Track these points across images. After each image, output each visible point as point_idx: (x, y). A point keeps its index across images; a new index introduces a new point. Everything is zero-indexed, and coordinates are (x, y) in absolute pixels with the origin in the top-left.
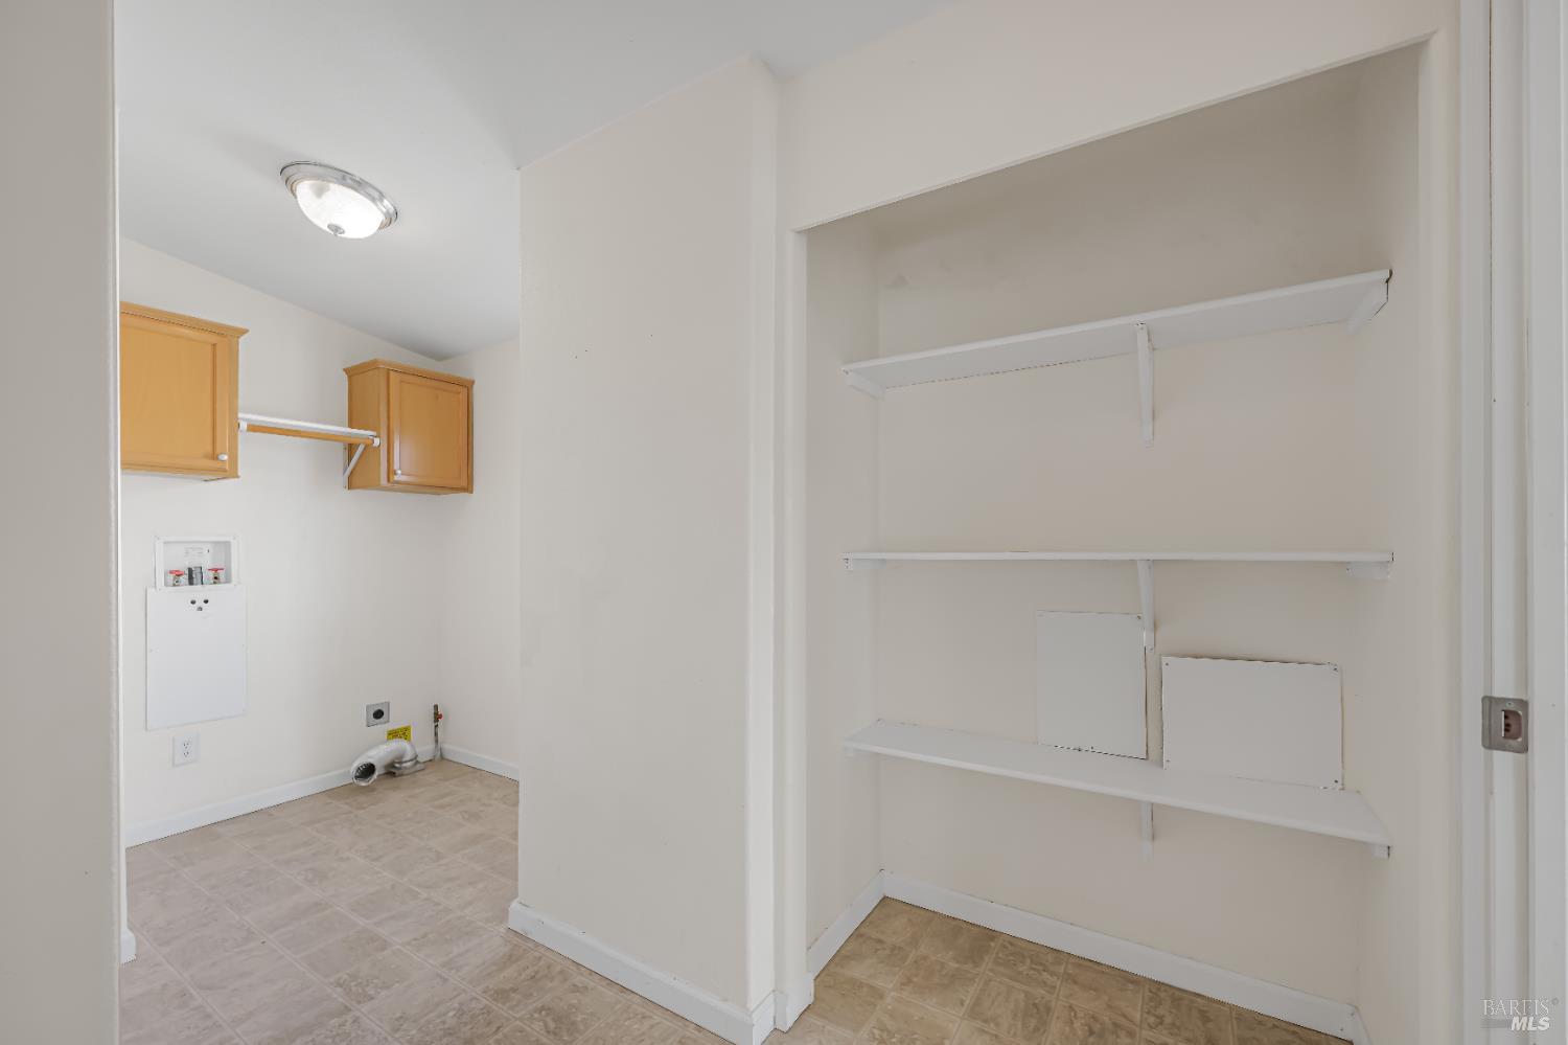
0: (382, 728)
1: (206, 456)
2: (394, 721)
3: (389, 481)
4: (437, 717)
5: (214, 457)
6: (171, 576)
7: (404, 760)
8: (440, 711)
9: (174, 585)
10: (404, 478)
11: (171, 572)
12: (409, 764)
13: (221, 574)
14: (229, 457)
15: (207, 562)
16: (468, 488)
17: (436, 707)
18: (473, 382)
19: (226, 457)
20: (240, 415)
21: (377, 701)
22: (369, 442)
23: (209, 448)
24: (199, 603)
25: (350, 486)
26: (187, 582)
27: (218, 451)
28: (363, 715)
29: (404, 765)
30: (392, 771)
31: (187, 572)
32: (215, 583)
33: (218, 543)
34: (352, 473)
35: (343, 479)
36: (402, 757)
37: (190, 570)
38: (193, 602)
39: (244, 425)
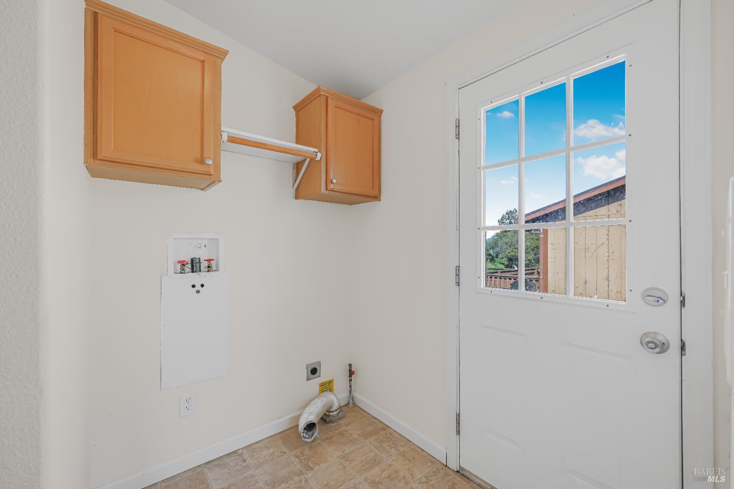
0: (316, 382)
1: (196, 161)
2: (325, 375)
3: (326, 189)
4: (351, 373)
5: (202, 161)
6: (179, 266)
7: (332, 410)
8: (353, 369)
9: (181, 273)
10: (337, 188)
11: (179, 262)
12: (335, 413)
13: (213, 263)
14: (214, 162)
15: (203, 255)
16: (377, 198)
17: (350, 365)
18: (381, 111)
19: (210, 162)
20: (223, 129)
21: (312, 360)
22: (314, 156)
23: (198, 155)
24: (198, 287)
25: (297, 197)
26: (190, 270)
27: (205, 156)
28: (304, 373)
29: (332, 414)
30: (325, 419)
31: (190, 262)
32: (208, 271)
33: (211, 239)
34: (298, 186)
35: (292, 192)
36: (331, 407)
37: (192, 260)
38: (193, 286)
39: (225, 137)
